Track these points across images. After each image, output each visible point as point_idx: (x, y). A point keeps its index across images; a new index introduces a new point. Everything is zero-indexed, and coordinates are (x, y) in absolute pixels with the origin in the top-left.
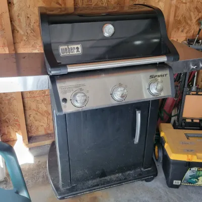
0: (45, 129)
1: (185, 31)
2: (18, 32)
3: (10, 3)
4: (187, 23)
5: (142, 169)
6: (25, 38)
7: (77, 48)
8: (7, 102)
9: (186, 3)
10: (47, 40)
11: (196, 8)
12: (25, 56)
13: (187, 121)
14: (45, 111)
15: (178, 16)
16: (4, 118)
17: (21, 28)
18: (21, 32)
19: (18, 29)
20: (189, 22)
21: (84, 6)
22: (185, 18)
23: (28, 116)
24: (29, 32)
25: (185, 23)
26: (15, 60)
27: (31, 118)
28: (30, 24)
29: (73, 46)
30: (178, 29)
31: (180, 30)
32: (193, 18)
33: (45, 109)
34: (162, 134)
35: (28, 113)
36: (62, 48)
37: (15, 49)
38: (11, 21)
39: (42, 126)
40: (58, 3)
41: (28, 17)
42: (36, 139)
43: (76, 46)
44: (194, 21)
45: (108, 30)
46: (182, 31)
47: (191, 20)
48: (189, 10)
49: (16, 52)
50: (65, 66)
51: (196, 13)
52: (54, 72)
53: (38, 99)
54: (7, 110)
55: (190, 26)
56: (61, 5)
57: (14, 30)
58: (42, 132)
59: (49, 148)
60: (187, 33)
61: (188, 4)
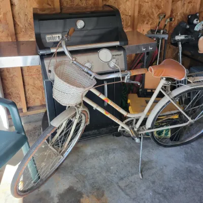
0: (41, 101)
1: (149, 23)
2: (18, 25)
3: (12, 5)
4: (150, 17)
5: (113, 127)
6: (23, 30)
7: (59, 37)
8: (10, 79)
9: (148, 2)
10: (38, 31)
11: (157, 5)
12: (23, 43)
13: (148, 91)
14: (41, 87)
15: (143, 12)
16: (8, 92)
17: (21, 23)
18: (21, 26)
19: (18, 23)
20: (152, 16)
21: (68, 6)
22: (148, 13)
23: (27, 90)
24: (27, 25)
25: (148, 18)
26: (16, 46)
27: (29, 92)
28: (27, 20)
29: (55, 36)
30: (144, 22)
31: (145, 23)
32: (155, 13)
33: (40, 85)
34: (129, 101)
35: (27, 88)
36: (48, 36)
37: (17, 38)
38: (13, 18)
39: (38, 98)
40: (48, 4)
41: (26, 15)
42: (33, 109)
43: (58, 35)
44: (156, 15)
45: (80, 24)
46: (147, 23)
47: (153, 15)
48: (151, 7)
49: (17, 40)
50: (49, 48)
51: (157, 10)
52: (41, 52)
53: (34, 76)
54: (10, 85)
55: (153, 19)
56: (50, 5)
57: (15, 24)
58: (38, 103)
59: (43, 115)
60: (151, 24)
61: (150, 3)
